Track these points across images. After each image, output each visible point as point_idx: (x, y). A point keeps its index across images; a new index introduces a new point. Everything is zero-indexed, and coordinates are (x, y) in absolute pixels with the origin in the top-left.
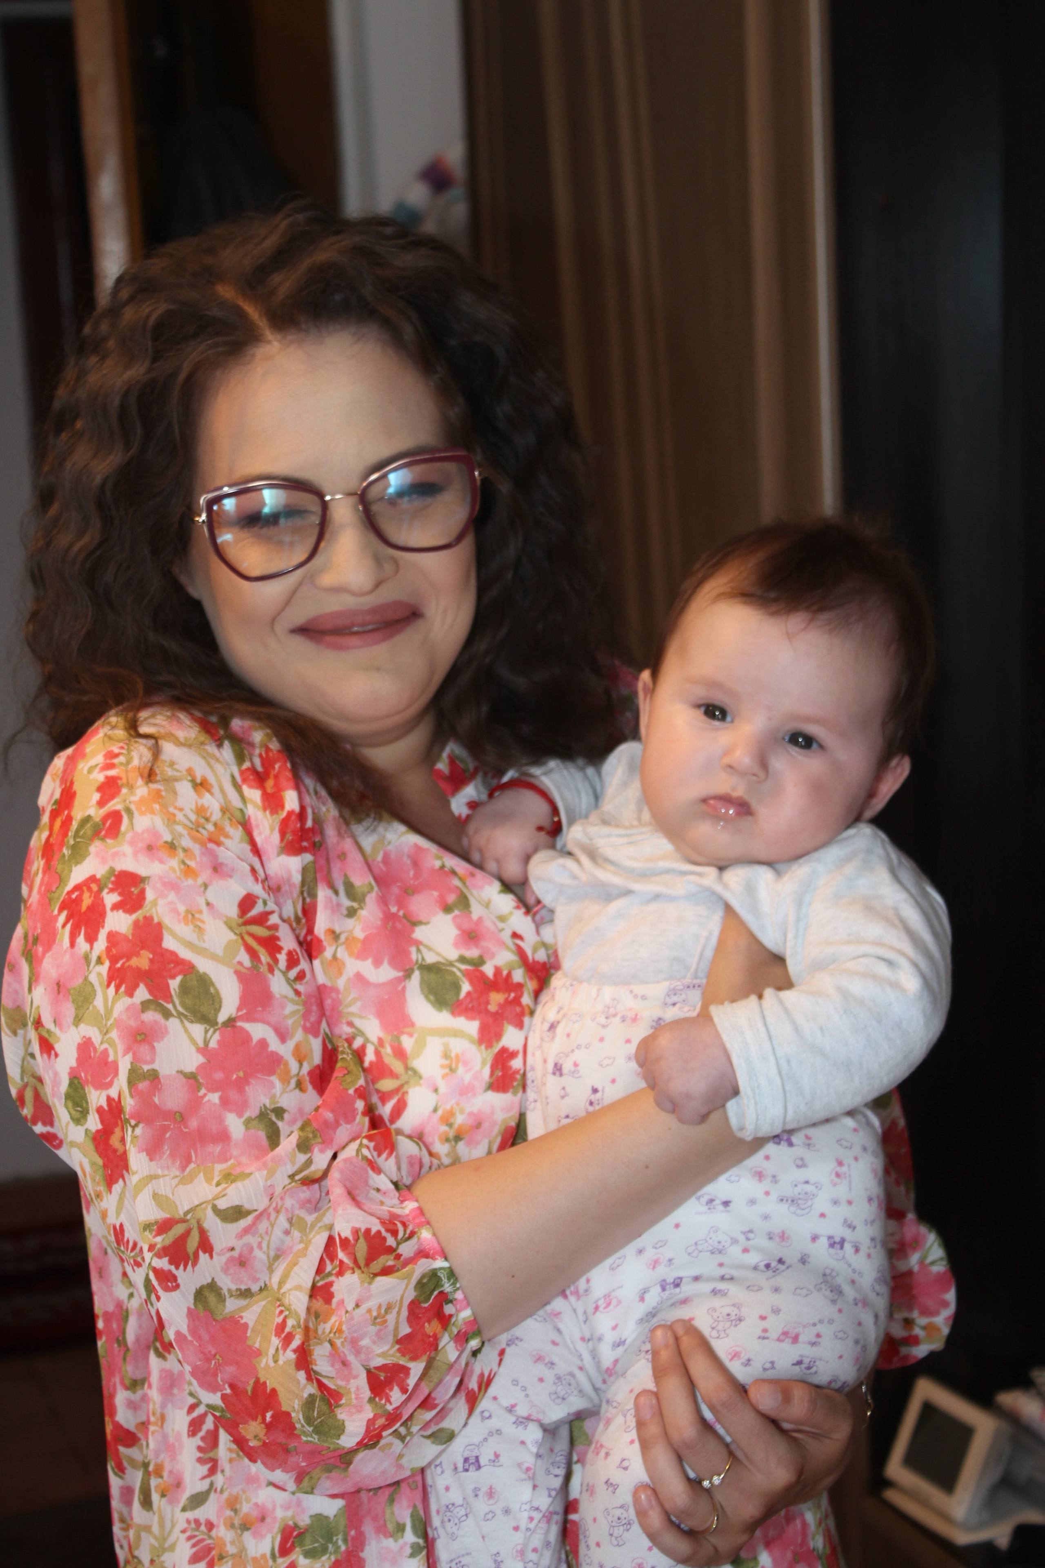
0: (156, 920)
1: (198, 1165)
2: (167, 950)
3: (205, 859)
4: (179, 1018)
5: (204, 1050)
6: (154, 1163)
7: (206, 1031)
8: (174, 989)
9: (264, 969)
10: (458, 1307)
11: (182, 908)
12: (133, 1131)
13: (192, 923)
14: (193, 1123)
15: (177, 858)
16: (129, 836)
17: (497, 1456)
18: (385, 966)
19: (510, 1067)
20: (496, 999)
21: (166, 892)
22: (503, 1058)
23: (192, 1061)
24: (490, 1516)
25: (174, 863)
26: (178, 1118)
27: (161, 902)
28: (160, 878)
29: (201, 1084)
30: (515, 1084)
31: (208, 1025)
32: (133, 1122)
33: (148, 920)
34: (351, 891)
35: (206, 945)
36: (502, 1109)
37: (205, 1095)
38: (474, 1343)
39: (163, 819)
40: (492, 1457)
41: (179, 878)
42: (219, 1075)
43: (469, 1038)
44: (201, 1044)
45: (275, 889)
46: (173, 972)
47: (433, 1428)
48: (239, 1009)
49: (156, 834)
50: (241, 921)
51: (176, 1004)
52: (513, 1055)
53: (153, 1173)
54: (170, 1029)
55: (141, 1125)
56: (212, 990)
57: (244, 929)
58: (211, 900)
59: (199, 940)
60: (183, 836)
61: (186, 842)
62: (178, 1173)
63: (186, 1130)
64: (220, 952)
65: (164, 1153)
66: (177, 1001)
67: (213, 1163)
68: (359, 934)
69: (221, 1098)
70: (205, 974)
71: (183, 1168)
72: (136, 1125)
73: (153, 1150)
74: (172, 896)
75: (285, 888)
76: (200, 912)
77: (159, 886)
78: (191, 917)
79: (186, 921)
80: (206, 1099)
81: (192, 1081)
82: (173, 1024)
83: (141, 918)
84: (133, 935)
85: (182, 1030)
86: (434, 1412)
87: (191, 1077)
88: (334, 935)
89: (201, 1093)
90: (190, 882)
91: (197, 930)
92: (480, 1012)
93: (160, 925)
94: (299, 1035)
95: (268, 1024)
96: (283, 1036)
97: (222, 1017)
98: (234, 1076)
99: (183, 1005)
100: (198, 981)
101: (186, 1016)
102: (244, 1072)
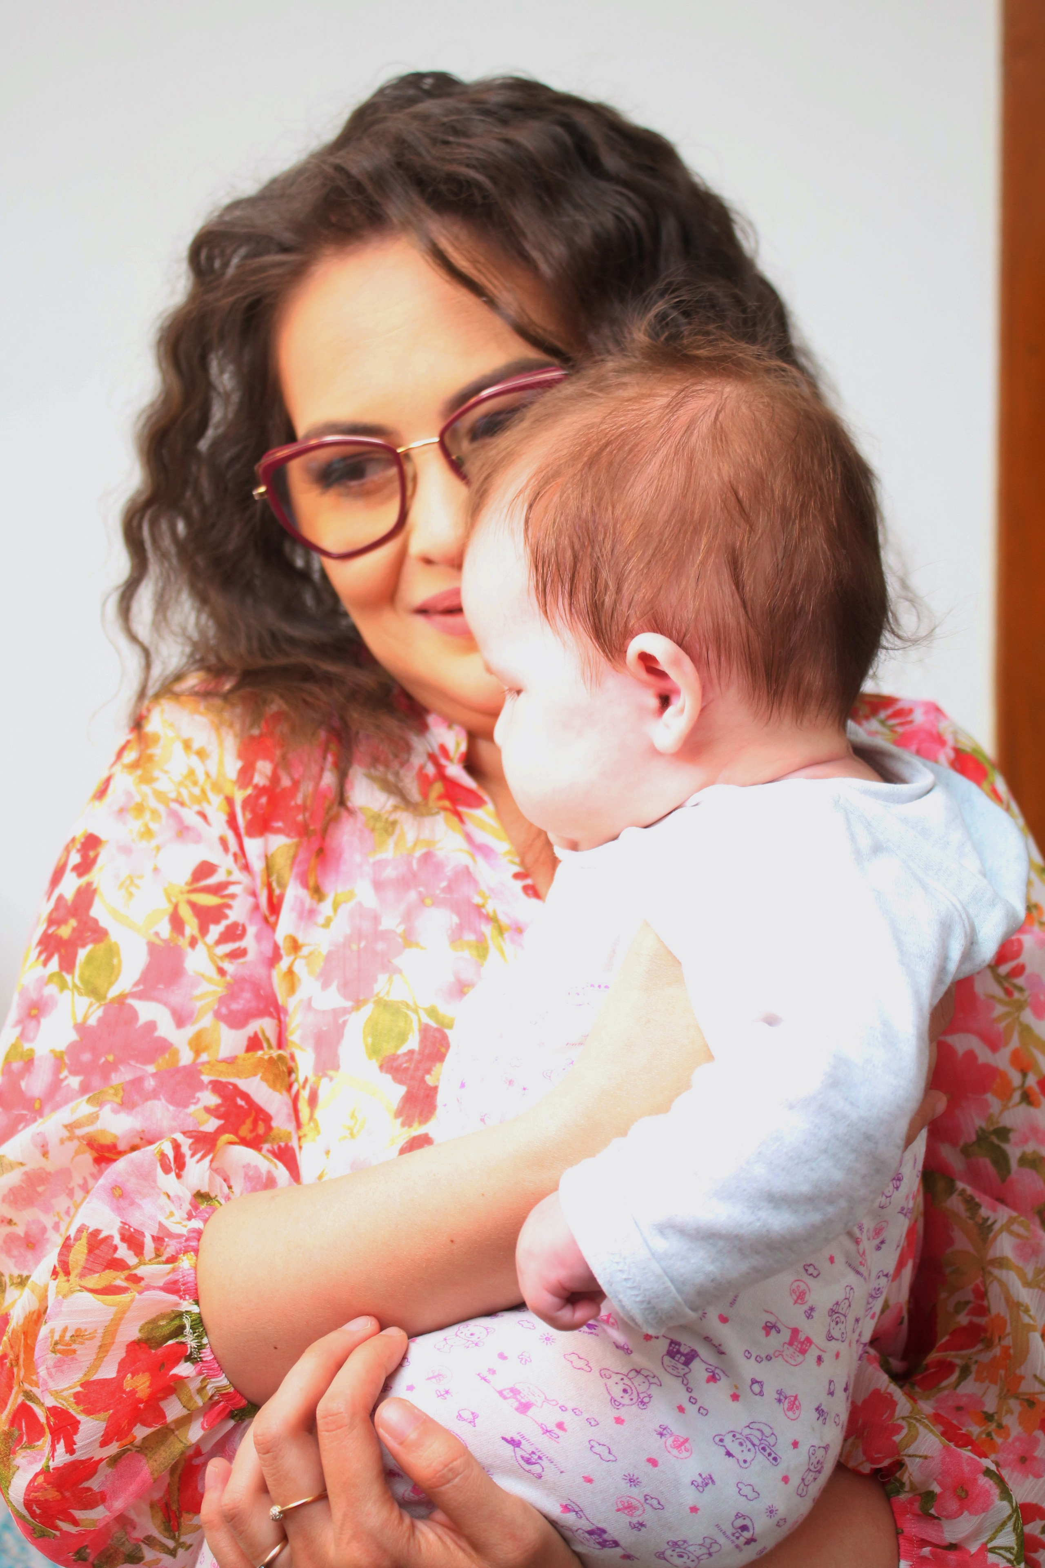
0: (94, 886)
2: (91, 918)
3: (170, 822)
4: (72, 990)
5: (80, 1027)
7: (91, 1005)
9: (184, 942)
13: (128, 889)
16: (111, 798)
21: (117, 856)
25: (136, 825)
27: (106, 867)
28: (118, 841)
29: (65, 1064)
31: (96, 999)
33: (89, 885)
35: (131, 913)
37: (65, 1078)
41: (133, 841)
42: (86, 1058)
44: (80, 1021)
46: (87, 940)
48: (137, 985)
49: (130, 796)
50: (188, 888)
51: (76, 976)
54: (60, 1004)
56: (116, 961)
59: (126, 907)
64: (140, 919)
66: (78, 972)
68: (325, 950)
69: (81, 1083)
70: (116, 943)
76: (141, 877)
77: (113, 850)
78: (129, 883)
79: (122, 887)
80: (66, 1082)
81: (58, 1061)
82: (65, 996)
83: (85, 884)
84: (73, 901)
85: (69, 1004)
87: (58, 1056)
88: (295, 944)
89: (63, 1075)
90: (144, 844)
91: (129, 896)
92: (412, 1078)
93: (95, 893)
94: (207, 1021)
95: (166, 1004)
96: (181, 1020)
97: (113, 992)
98: (103, 1059)
99: (81, 977)
100: (105, 951)
101: (78, 989)
102: (115, 1056)
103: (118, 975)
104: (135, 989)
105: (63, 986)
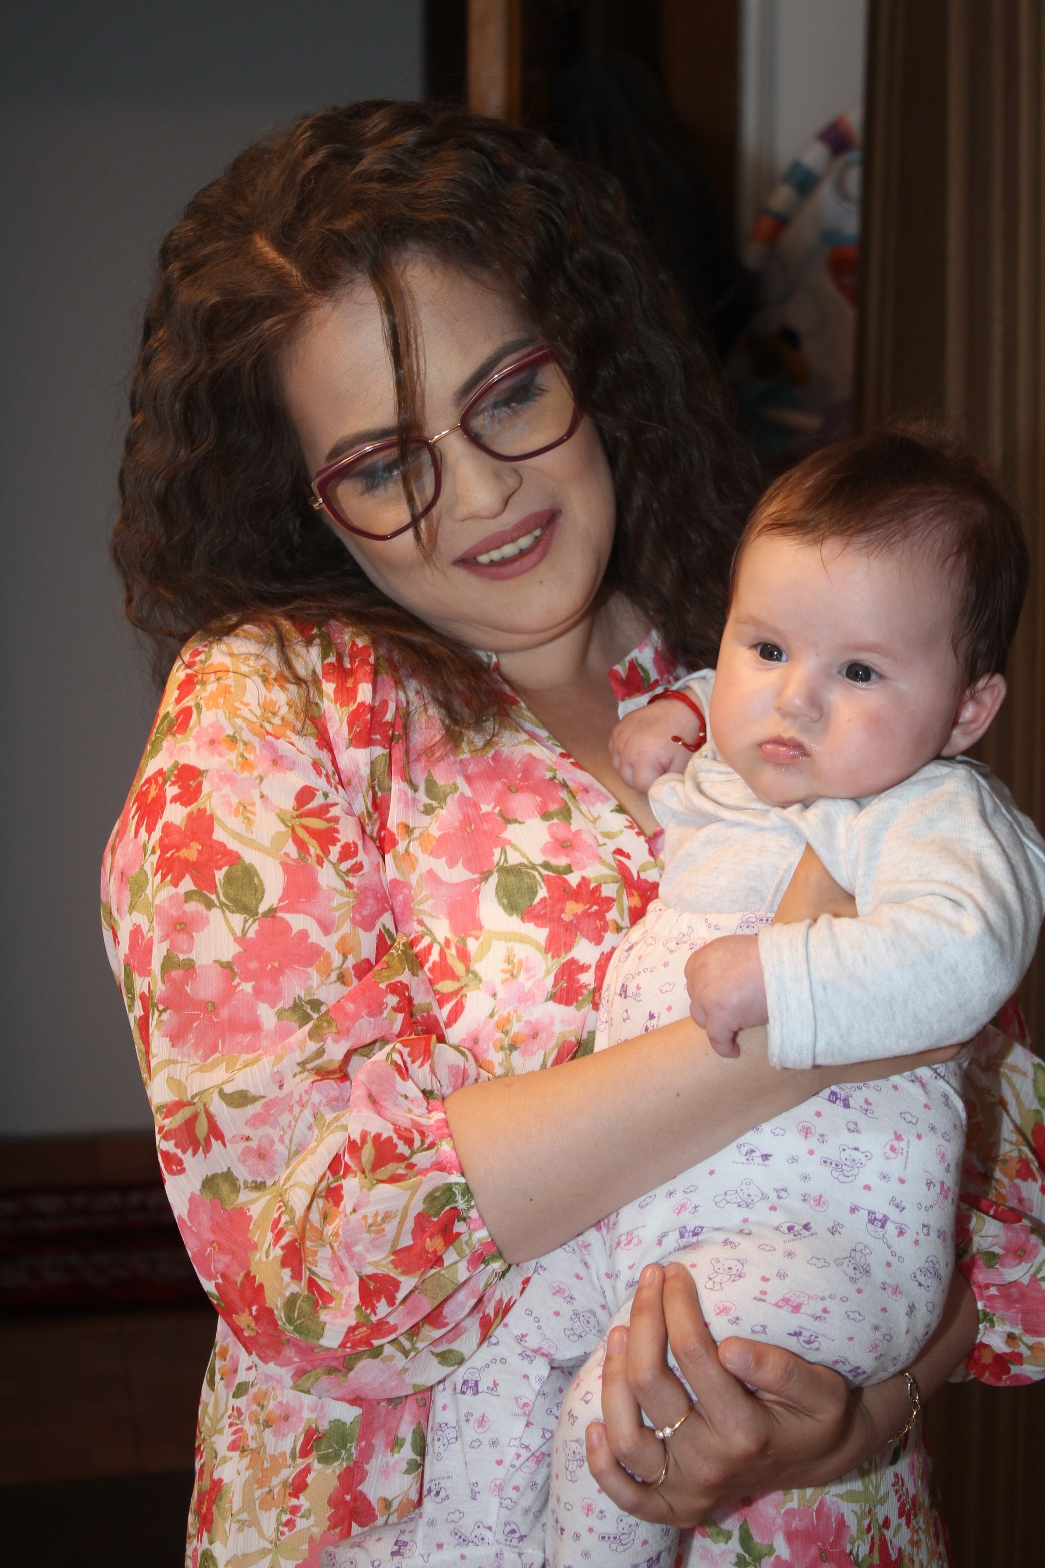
0: (209, 813)
1: (223, 1055)
2: (216, 842)
3: (264, 752)
4: (222, 909)
5: (241, 940)
6: (175, 1050)
8: (220, 879)
9: (313, 861)
10: (472, 1226)
11: (234, 801)
12: (160, 1015)
13: (243, 814)
14: (224, 1013)
15: (236, 752)
16: (195, 731)
17: (496, 1384)
18: (460, 866)
19: (578, 981)
20: (573, 909)
21: (221, 785)
22: (571, 970)
23: (229, 950)
24: (476, 1444)
25: (233, 756)
26: (210, 1008)
27: (216, 795)
28: (218, 771)
29: (235, 972)
30: (580, 998)
31: (249, 915)
32: (161, 1007)
33: (201, 812)
34: (431, 788)
35: (253, 836)
36: (562, 1022)
37: (239, 984)
38: (497, 1266)
39: (225, 713)
40: (491, 1386)
41: (236, 771)
42: (253, 965)
43: (536, 945)
44: (239, 933)
45: (342, 782)
46: (220, 863)
47: (444, 1347)
48: (282, 900)
49: (220, 729)
50: (296, 813)
51: (220, 895)
52: (584, 968)
53: (172, 1058)
54: (211, 919)
55: (169, 1011)
56: (256, 881)
57: (297, 821)
58: (265, 792)
59: (247, 831)
60: (245, 729)
61: (247, 735)
62: (198, 1061)
63: (215, 1020)
64: (267, 843)
65: (187, 1042)
66: (220, 891)
67: (240, 1052)
68: (435, 832)
69: (254, 988)
70: (251, 865)
71: (206, 1057)
72: (164, 1010)
73: (176, 1037)
74: (227, 789)
75: (355, 781)
76: (254, 804)
77: (216, 779)
78: (243, 809)
79: (237, 813)
80: (239, 988)
81: (227, 971)
82: (215, 914)
83: (195, 811)
84: (186, 826)
85: (222, 920)
86: (443, 1331)
87: (226, 966)
88: (407, 830)
89: (234, 983)
90: (246, 774)
91: (247, 822)
92: (551, 921)
93: (212, 818)
94: (346, 928)
95: (311, 915)
96: (326, 928)
97: (263, 908)
98: (270, 966)
99: (227, 896)
100: (243, 871)
101: (227, 907)
102: (279, 962)
103: (263, 892)
104: (281, 904)
105: (210, 905)
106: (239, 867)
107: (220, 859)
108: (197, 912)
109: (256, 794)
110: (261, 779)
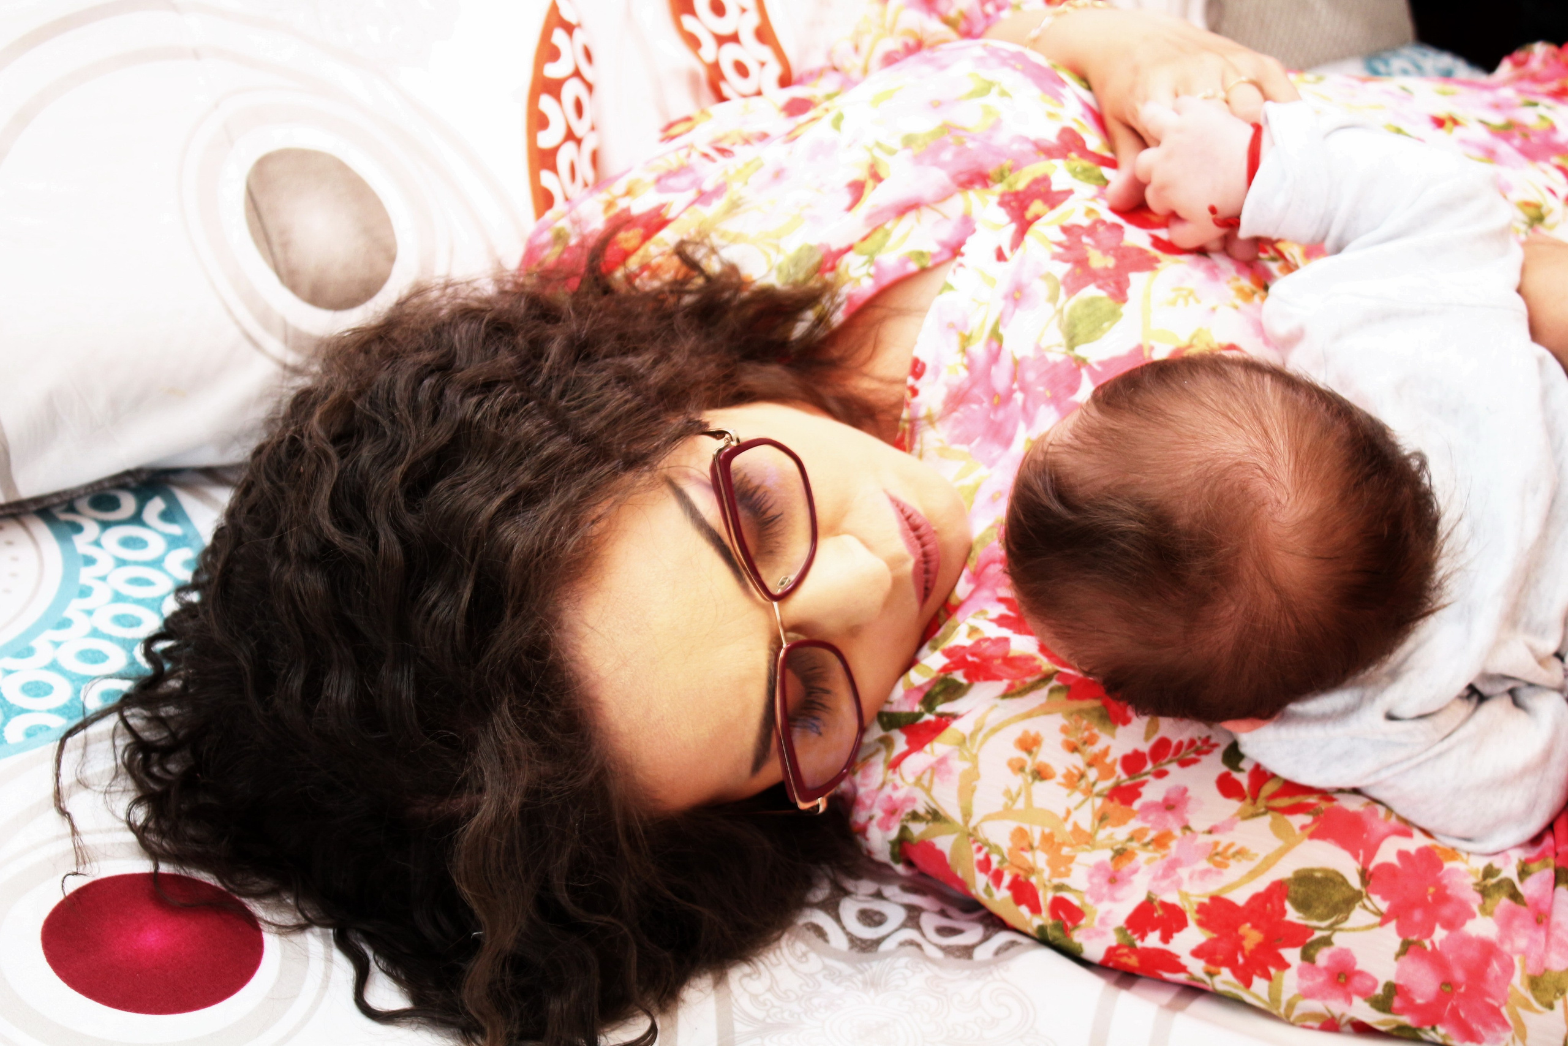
0: (1206, 900)
1: (1507, 1006)
2: (1249, 903)
3: (1152, 817)
4: (1335, 931)
5: (1385, 919)
8: (1299, 918)
11: (1204, 864)
13: (1228, 859)
15: (1137, 852)
16: (1088, 900)
21: (1175, 878)
23: (1390, 938)
25: (1142, 856)
26: (1448, 989)
27: (1186, 887)
28: (1155, 879)
29: (1417, 942)
31: (1358, 901)
33: (1202, 909)
35: (1262, 855)
37: (1432, 942)
39: (1083, 850)
41: (1163, 856)
42: (1418, 916)
44: (1378, 919)
46: (1277, 908)
48: (1356, 857)
49: (1099, 867)
50: (1249, 800)
51: (1320, 928)
54: (1345, 946)
55: (1437, 1025)
56: (1318, 875)
57: (1261, 802)
58: (1206, 827)
59: (1251, 859)
60: (1112, 834)
61: (1121, 833)
63: (1464, 990)
64: (1277, 843)
66: (1313, 923)
67: (1509, 985)
69: (1444, 927)
70: (1297, 873)
72: (1433, 1026)
74: (1183, 872)
76: (1216, 844)
77: (1164, 883)
78: (1219, 858)
79: (1222, 865)
80: (1437, 943)
81: (1412, 949)
82: (1340, 940)
83: (1197, 916)
84: (1214, 931)
85: (1352, 934)
87: (1407, 948)
89: (1428, 946)
90: (1173, 845)
91: (1239, 857)
93: (1215, 899)
95: (1385, 838)
97: (1355, 882)
98: (1430, 898)
99: (1322, 918)
100: (1299, 885)
101: (1337, 922)
102: (1431, 885)
106: (1292, 888)
107: (1273, 906)
108: (1332, 956)
109: (1204, 839)
110: (1186, 828)
